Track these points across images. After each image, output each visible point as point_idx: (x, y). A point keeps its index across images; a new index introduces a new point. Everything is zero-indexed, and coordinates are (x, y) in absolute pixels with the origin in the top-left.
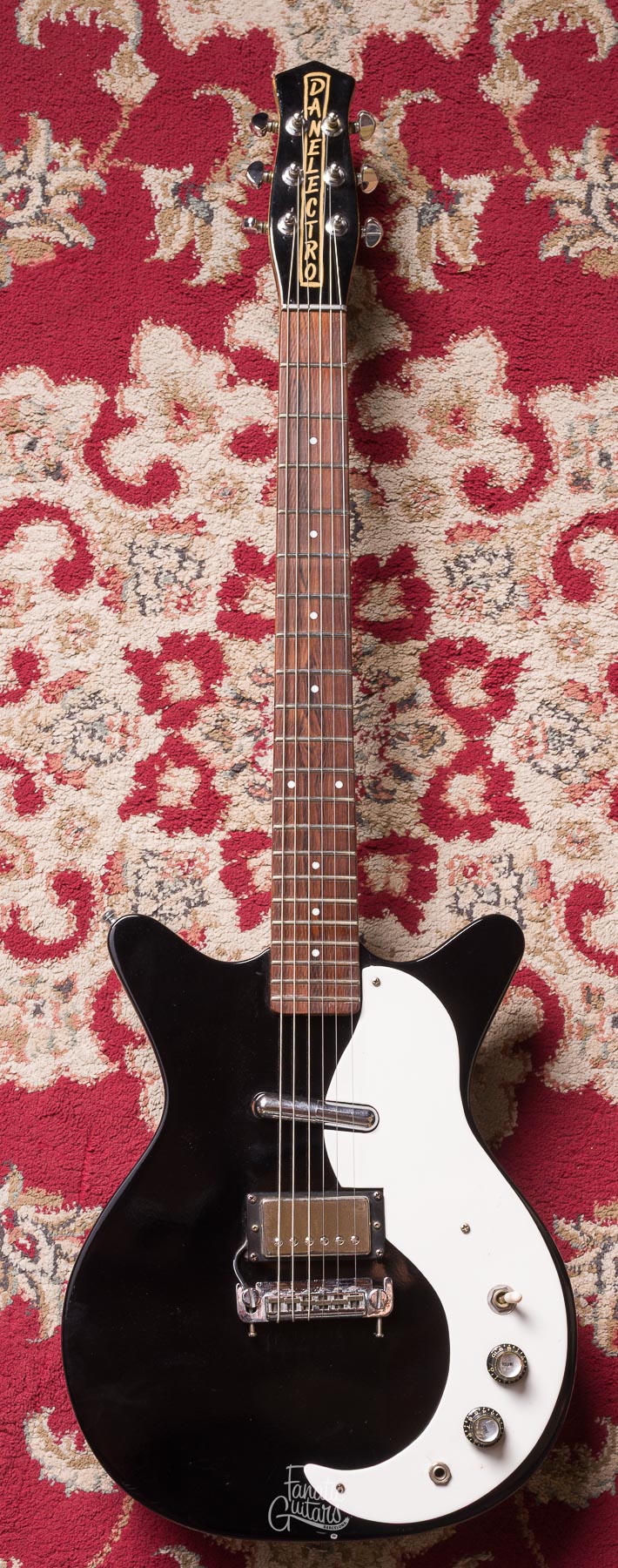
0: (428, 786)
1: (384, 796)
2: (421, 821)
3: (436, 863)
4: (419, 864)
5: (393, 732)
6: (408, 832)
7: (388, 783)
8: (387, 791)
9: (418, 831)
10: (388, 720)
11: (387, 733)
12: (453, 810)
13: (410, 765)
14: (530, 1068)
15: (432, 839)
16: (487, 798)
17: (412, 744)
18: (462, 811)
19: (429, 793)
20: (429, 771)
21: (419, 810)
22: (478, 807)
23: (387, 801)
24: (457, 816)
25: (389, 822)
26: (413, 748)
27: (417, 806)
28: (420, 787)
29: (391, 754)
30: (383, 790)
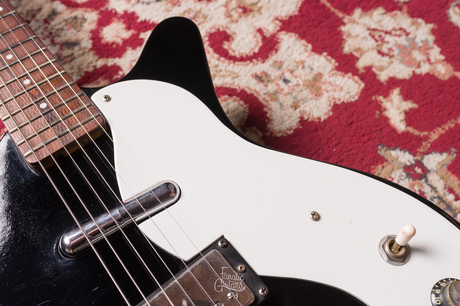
0: (91, 42)
1: (69, 59)
2: (99, 58)
3: (122, 70)
4: (112, 77)
5: (53, 31)
6: (95, 67)
7: (66, 52)
8: (68, 56)
9: (100, 63)
10: (46, 28)
11: (51, 33)
12: (113, 43)
13: (74, 39)
14: (261, 134)
15: (111, 62)
16: (128, 28)
17: (68, 30)
18: (119, 41)
19: (94, 45)
20: (86, 36)
21: (94, 54)
22: (127, 35)
23: (71, 60)
24: (118, 45)
25: (80, 69)
26: (70, 32)
27: (91, 54)
28: (87, 43)
29: (58, 40)
30: (66, 57)
